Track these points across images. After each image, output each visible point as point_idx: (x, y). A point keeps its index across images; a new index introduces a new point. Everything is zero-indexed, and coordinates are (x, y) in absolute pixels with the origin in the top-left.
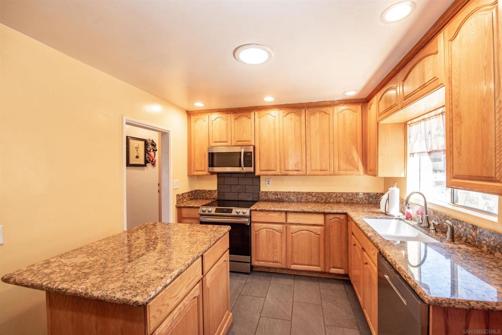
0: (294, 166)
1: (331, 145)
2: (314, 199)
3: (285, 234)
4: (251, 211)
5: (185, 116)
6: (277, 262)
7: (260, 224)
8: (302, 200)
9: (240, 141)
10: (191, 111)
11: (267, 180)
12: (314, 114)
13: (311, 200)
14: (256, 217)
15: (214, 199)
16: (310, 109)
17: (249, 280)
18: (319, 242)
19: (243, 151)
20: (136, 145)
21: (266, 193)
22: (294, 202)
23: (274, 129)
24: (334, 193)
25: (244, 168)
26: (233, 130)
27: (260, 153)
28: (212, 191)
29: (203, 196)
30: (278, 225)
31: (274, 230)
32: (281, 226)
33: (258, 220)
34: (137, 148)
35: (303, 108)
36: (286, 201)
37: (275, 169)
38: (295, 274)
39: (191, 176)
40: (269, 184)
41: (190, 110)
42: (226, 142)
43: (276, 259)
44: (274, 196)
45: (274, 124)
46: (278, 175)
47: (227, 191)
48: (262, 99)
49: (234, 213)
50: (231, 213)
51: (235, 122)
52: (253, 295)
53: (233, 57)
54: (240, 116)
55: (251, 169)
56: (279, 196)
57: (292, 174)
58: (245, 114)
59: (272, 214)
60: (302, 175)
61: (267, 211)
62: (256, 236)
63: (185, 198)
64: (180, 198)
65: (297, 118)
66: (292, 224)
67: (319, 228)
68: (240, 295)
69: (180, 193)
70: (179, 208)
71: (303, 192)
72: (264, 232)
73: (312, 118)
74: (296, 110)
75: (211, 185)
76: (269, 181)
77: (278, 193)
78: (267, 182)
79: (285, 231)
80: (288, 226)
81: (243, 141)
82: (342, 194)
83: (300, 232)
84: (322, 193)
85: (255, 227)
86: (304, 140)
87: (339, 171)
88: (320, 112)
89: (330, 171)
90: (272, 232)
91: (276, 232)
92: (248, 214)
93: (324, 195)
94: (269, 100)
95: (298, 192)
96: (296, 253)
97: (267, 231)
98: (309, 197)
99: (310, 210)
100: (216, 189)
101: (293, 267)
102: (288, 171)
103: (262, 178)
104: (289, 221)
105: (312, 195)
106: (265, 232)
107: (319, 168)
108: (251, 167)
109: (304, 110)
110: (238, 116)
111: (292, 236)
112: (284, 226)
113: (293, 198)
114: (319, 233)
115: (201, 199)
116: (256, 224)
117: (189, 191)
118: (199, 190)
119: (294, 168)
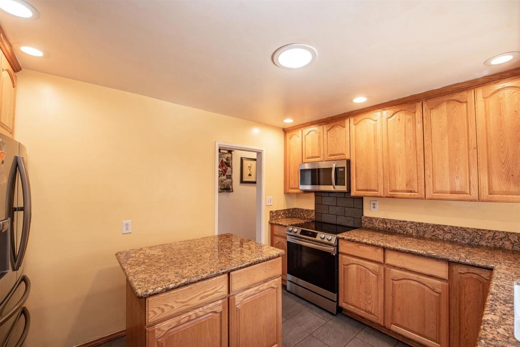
0: (405, 185)
1: (473, 152)
2: (448, 236)
3: (383, 278)
4: (338, 239)
5: (282, 134)
6: (370, 313)
7: (349, 258)
8: (426, 236)
9: (333, 155)
10: (287, 129)
11: (372, 202)
12: (437, 106)
13: (442, 238)
14: (344, 247)
15: (311, 219)
16: (429, 101)
17: (331, 322)
18: (439, 304)
19: (334, 166)
20: (249, 165)
21: (371, 219)
22: (411, 236)
23: (375, 136)
24: (490, 231)
25: (336, 187)
26: (325, 143)
27: (356, 168)
28: (309, 210)
29: (301, 215)
30: (373, 264)
31: (367, 268)
32: (377, 266)
33: (347, 252)
34: (250, 167)
35: (419, 102)
36: (400, 233)
37: (376, 189)
38: (400, 340)
39: (287, 194)
40: (374, 207)
41: (285, 127)
42: (318, 157)
43: (369, 308)
44: (381, 225)
45: (375, 130)
46: (381, 197)
47: (324, 212)
48: (351, 101)
49: (318, 238)
50: (315, 237)
51: (327, 134)
52: (326, 341)
53: (271, 62)
54: (333, 126)
55: (343, 188)
56: (388, 226)
57: (400, 196)
58: (338, 123)
59: (364, 247)
60: (417, 198)
61: (357, 242)
62: (344, 272)
63: (280, 215)
64: (274, 215)
65: (408, 117)
66: (394, 267)
67: (438, 282)
68: (311, 335)
69: (274, 209)
70: (271, 224)
71: (427, 224)
72: (353, 268)
73: (434, 113)
74: (405, 107)
75: (309, 204)
76: (374, 204)
77: (387, 221)
78: (372, 206)
79: (382, 274)
80: (387, 268)
81: (336, 155)
82: (507, 234)
83: (405, 280)
84: (465, 230)
85: (343, 260)
86: (420, 147)
87: (490, 194)
88: (448, 101)
89: (470, 194)
90: (365, 270)
91: (371, 273)
92: (333, 242)
93: (468, 233)
94: (360, 100)
95: (419, 223)
96: (399, 310)
97: (357, 268)
98: (438, 232)
99: (421, 252)
100: (314, 209)
101: (394, 328)
102: (396, 191)
103: (365, 199)
104: (388, 261)
105: (443, 230)
106: (355, 268)
107: (448, 189)
108: (344, 185)
109: (419, 105)
110: (330, 127)
111: (393, 284)
112: (382, 268)
113: (411, 231)
114: (439, 290)
115: (299, 217)
116: (344, 257)
117: (286, 209)
118: (298, 209)
119: (404, 187)
